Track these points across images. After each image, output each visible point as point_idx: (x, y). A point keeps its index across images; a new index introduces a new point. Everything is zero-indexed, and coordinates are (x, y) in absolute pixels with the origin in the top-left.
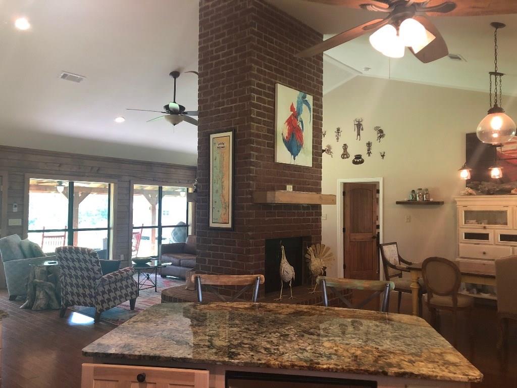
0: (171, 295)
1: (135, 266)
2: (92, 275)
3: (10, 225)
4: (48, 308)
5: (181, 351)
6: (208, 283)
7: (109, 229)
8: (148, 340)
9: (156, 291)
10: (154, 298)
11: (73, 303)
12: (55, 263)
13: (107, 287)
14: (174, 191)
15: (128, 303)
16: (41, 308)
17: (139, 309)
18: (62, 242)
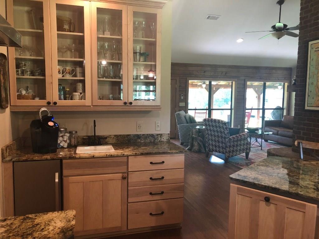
0: (274, 153)
1: (248, 132)
2: (224, 135)
3: (180, 106)
4: (199, 152)
5: (294, 189)
6: (308, 147)
7: (231, 109)
8: (269, 177)
9: (261, 150)
10: (260, 153)
11: (213, 151)
12: (203, 127)
13: (232, 144)
14: (273, 85)
15: (244, 154)
16: (196, 151)
17: (251, 159)
18: (205, 116)
